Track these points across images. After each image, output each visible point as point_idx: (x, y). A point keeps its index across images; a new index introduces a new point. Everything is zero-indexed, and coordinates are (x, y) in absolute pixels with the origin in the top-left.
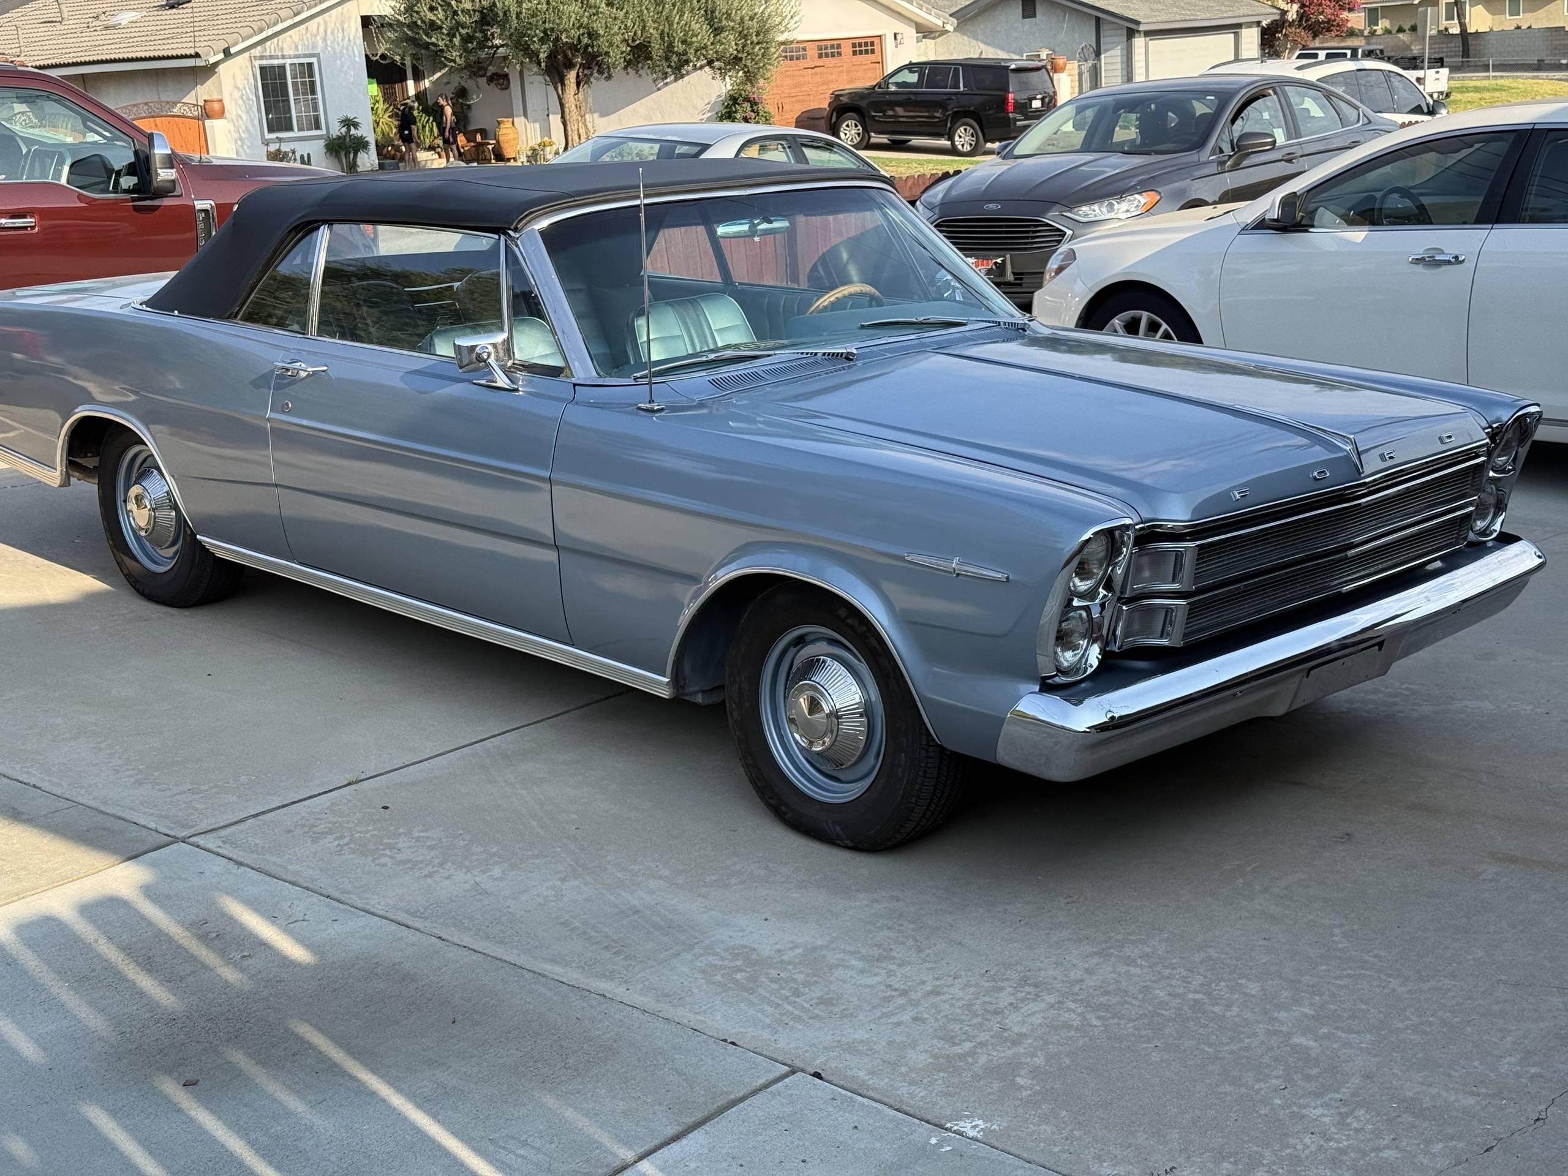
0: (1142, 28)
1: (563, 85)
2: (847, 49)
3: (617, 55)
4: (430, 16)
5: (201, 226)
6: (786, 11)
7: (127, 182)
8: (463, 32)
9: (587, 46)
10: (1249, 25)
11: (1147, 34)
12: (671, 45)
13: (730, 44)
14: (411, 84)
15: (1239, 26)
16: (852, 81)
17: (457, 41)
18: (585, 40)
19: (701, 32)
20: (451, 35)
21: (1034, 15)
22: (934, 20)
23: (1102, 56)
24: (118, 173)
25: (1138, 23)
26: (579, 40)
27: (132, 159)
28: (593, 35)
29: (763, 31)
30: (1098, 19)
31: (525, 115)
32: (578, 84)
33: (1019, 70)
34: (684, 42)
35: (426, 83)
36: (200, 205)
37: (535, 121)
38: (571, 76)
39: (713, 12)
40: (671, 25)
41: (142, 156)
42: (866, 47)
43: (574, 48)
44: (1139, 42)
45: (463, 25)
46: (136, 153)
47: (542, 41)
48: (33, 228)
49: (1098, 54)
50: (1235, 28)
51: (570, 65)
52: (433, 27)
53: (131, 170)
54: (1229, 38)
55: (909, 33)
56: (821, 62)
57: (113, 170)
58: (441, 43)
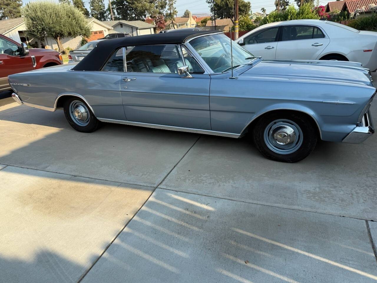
0: (139, 28)
1: (57, 40)
2: (98, 33)
3: (66, 34)
4: (33, 29)
5: (33, 61)
6: (91, 26)
7: (17, 53)
8: (40, 32)
9: (61, 33)
10: (152, 28)
11: (139, 29)
12: (75, 32)
13: (84, 32)
14: (27, 41)
15: (151, 28)
16: (100, 37)
17: (39, 33)
18: (61, 32)
19: (79, 30)
20: (37, 32)
21: (122, 27)
22: (110, 28)
23: (133, 33)
24: (15, 52)
25: (138, 28)
26: (60, 32)
27: (18, 49)
28: (62, 31)
29: (88, 30)
30: (132, 27)
31: (48, 45)
32: (60, 39)
33: (126, 34)
34: (77, 32)
35: (30, 41)
36: (32, 57)
37: (50, 46)
38: (58, 38)
39: (81, 27)
40: (74, 29)
41: (20, 48)
42: (101, 32)
43: (58, 33)
44: (138, 30)
45: (39, 31)
46: (18, 47)
47: (54, 32)
48: (2, 63)
49: (133, 32)
50: (150, 28)
51: (58, 36)
52: (34, 31)
53: (18, 51)
54: (149, 30)
55: (107, 30)
56: (95, 35)
57: (14, 52)
58: (36, 34)
